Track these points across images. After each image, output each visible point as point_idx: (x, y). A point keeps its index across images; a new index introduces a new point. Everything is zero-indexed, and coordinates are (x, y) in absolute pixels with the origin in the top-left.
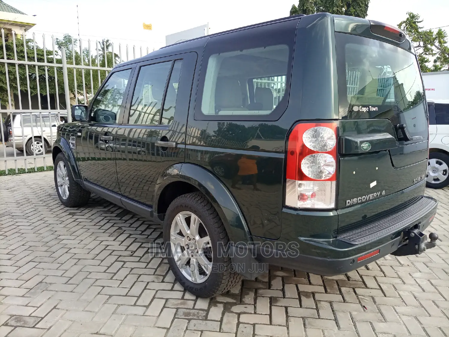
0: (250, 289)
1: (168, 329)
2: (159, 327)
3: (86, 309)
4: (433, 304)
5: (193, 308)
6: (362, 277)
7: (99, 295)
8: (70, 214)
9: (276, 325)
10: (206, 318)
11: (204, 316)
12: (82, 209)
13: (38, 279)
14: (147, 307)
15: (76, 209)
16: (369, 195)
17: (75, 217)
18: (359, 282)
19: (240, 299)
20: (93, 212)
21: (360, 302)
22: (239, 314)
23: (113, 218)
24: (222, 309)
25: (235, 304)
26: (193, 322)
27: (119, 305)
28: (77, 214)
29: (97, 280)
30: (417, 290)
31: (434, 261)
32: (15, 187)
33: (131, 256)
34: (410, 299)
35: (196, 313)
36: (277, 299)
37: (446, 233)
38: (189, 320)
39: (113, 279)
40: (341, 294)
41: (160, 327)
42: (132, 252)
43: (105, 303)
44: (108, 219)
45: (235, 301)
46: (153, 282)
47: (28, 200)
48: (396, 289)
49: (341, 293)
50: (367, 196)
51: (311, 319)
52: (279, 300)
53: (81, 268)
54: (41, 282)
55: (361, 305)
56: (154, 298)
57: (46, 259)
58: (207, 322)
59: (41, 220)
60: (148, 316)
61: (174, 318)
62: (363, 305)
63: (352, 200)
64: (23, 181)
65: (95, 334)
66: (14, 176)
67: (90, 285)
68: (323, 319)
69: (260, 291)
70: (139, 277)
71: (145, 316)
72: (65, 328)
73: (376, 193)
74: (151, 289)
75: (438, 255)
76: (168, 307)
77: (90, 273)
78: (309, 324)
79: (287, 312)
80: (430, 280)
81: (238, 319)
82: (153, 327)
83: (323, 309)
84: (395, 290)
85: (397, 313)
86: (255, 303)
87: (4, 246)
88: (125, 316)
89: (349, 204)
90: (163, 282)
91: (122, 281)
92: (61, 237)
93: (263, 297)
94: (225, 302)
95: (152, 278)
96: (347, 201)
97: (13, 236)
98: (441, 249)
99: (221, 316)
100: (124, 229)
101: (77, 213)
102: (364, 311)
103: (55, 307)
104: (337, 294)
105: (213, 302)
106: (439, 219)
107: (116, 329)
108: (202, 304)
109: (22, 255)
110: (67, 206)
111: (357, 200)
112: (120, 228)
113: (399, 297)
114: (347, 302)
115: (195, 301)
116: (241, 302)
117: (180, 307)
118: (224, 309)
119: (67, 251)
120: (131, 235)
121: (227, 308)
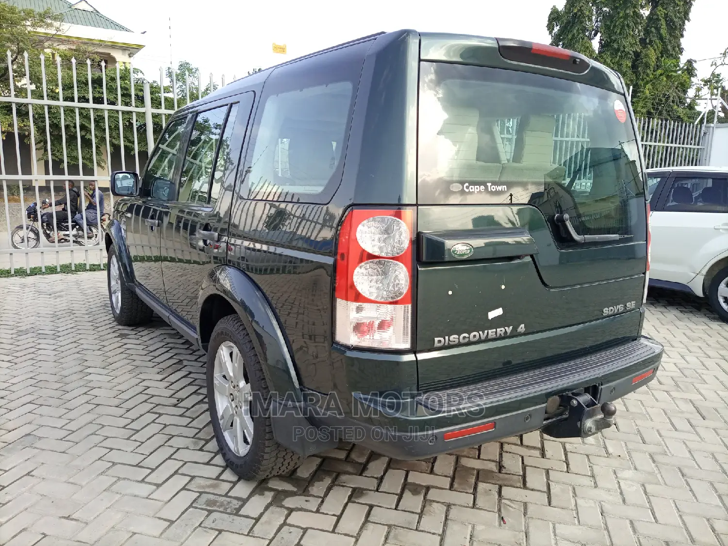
0: (328, 473)
1: (172, 522)
2: (159, 518)
3: (71, 480)
4: (629, 526)
5: (226, 495)
6: (525, 469)
7: (100, 461)
8: (118, 336)
9: (341, 534)
10: (237, 512)
11: (235, 509)
12: (140, 329)
13: (26, 429)
14: (158, 486)
15: (131, 328)
16: (486, 331)
17: (125, 341)
18: (515, 477)
19: (304, 487)
20: (152, 335)
21: (499, 510)
22: (291, 511)
23: (177, 346)
24: (269, 500)
25: (292, 494)
26: (215, 515)
27: (119, 479)
28: (129, 337)
29: (107, 438)
30: (611, 500)
31: (672, 452)
32: (62, 291)
33: (175, 406)
34: (591, 514)
35: (225, 503)
36: (364, 492)
37: (720, 405)
38: (210, 512)
39: (131, 439)
40: (474, 495)
41: (162, 519)
42: (178, 401)
43: (102, 474)
44: (168, 347)
45: (295, 489)
46: (187, 448)
47: (71, 312)
48: (576, 496)
49: (475, 493)
50: (481, 332)
51: (402, 530)
52: (367, 494)
53: (93, 419)
54: (29, 434)
55: (499, 515)
56: (176, 472)
57: (51, 401)
58: (235, 517)
59: (75, 342)
60: (152, 499)
61: (191, 506)
62: (503, 515)
63: (447, 338)
64: (77, 283)
65: (64, 518)
66: (69, 274)
67: (94, 445)
68: (422, 531)
69: (343, 478)
70: (169, 439)
71: (150, 499)
72: (27, 505)
73: (503, 329)
74: (177, 460)
75: (685, 443)
76: (190, 490)
77: (103, 426)
78: (396, 537)
79: (368, 514)
80: (646, 485)
81: (286, 518)
82: (153, 517)
83: (430, 515)
84: (573, 496)
85: (555, 535)
86: (326, 495)
87: (4, 378)
88: (119, 496)
89: (439, 345)
90: (201, 450)
91: (143, 443)
92: (89, 370)
93: (343, 486)
94: (280, 489)
95: (188, 442)
96: (436, 339)
97: (25, 364)
98: (697, 434)
99: (262, 511)
100: (185, 363)
101: (130, 335)
102: (500, 525)
103: (28, 474)
104: (467, 493)
105: (261, 487)
106: (721, 380)
107: (98, 513)
108: (243, 489)
109: (21, 393)
110: (120, 324)
111: (459, 339)
112: (180, 361)
113: (574, 508)
114: (478, 509)
115: (235, 484)
116: (305, 492)
117: (207, 490)
118: (272, 501)
119: (86, 391)
120: (190, 373)
121: (279, 498)
